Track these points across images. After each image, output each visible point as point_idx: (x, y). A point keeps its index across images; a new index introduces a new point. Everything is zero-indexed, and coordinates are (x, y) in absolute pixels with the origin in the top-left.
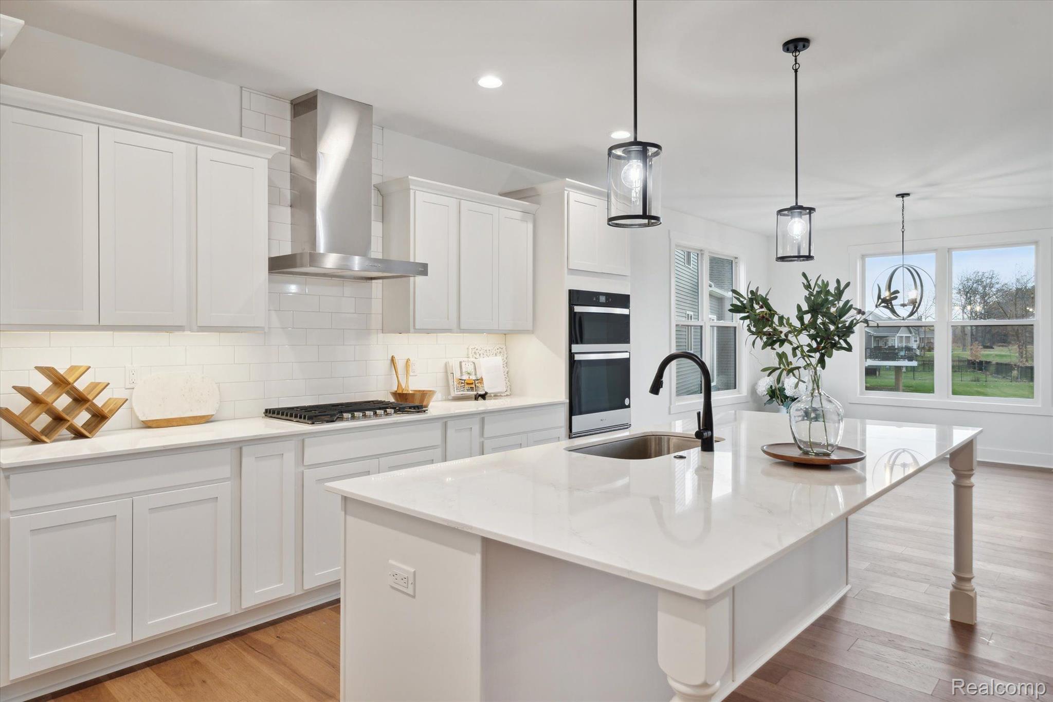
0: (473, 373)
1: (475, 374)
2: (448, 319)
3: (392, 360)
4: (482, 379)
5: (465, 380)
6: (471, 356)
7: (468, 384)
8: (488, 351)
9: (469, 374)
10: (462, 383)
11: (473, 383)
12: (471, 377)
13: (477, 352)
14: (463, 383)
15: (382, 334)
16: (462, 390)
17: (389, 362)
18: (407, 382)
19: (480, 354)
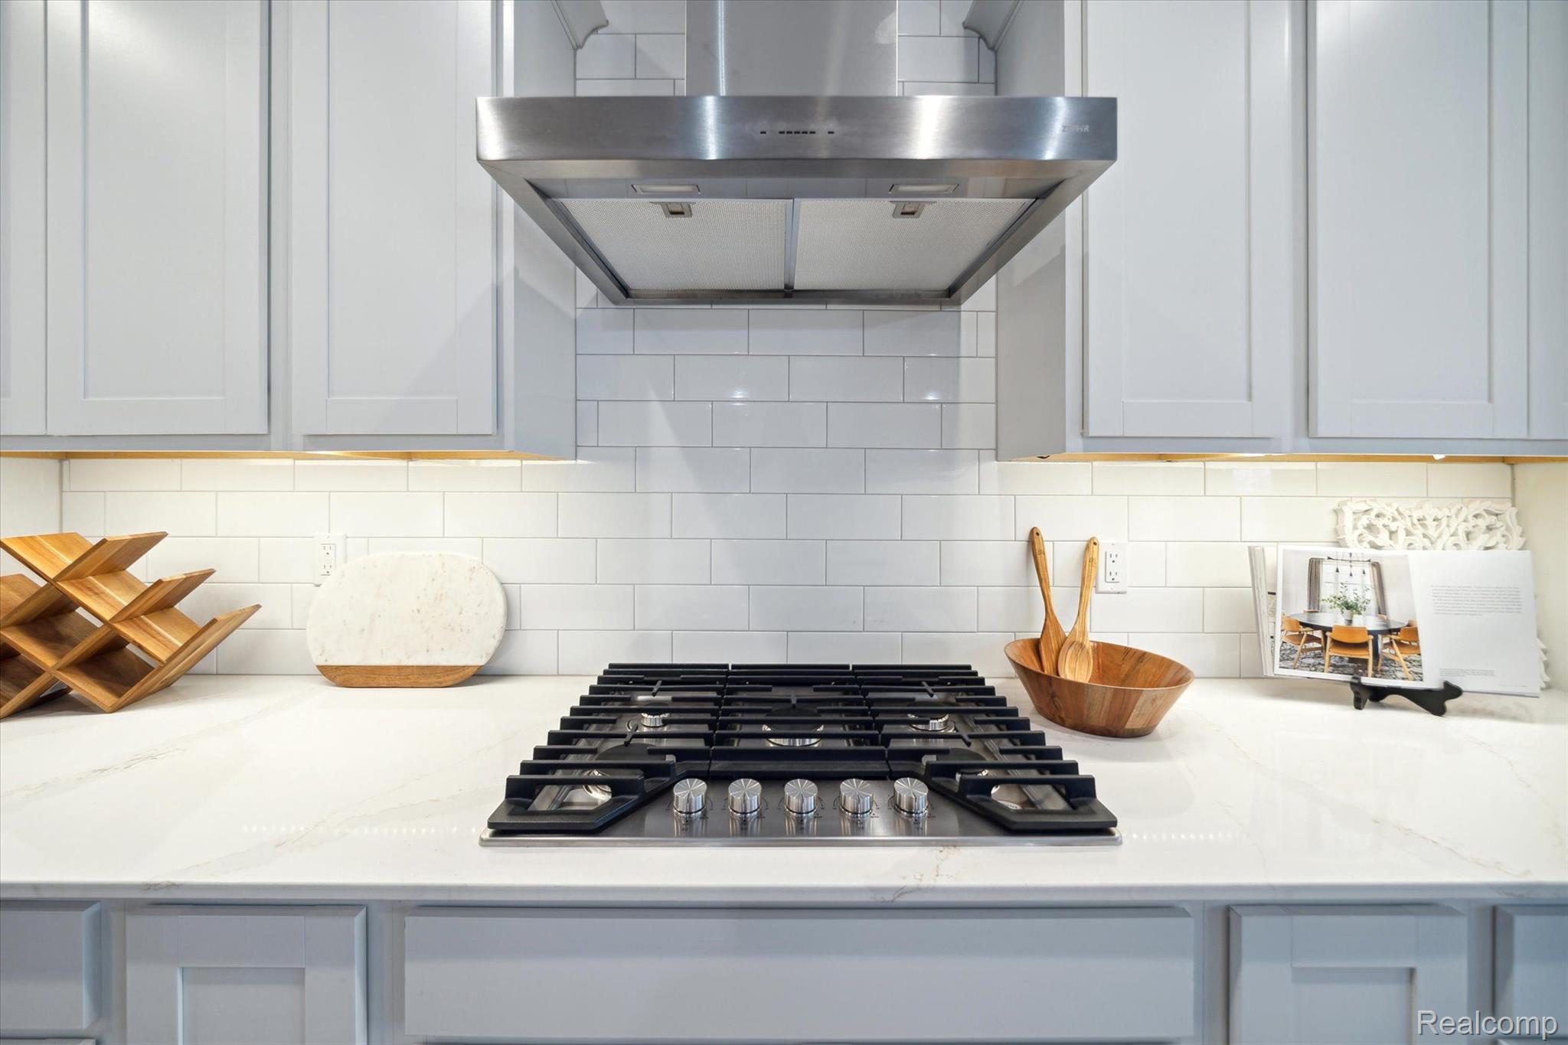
0: (1372, 606)
1: (1382, 610)
2: (1250, 397)
3: (1033, 540)
4: (1412, 631)
5: (1325, 630)
6: (1350, 536)
7: (1337, 644)
8: (1430, 522)
9: (1348, 607)
10: (1311, 639)
11: (1364, 645)
12: (1358, 621)
13: (1379, 523)
14: (1317, 640)
15: (996, 462)
16: (1309, 666)
17: (1020, 547)
18: (1081, 614)
19: (1392, 533)
